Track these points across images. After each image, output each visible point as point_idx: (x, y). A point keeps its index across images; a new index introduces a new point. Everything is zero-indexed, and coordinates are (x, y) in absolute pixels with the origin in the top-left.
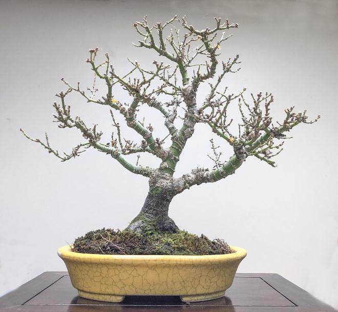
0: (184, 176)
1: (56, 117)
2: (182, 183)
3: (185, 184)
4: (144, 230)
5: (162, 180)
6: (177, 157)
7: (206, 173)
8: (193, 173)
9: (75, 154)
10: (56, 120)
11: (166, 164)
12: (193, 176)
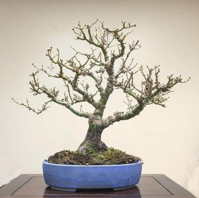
0: (109, 117)
1: (31, 89)
2: (108, 122)
3: (110, 122)
4: (87, 151)
5: (96, 121)
6: (104, 106)
7: (122, 115)
8: (114, 115)
9: (44, 109)
10: (32, 90)
11: (97, 111)
12: (114, 117)
